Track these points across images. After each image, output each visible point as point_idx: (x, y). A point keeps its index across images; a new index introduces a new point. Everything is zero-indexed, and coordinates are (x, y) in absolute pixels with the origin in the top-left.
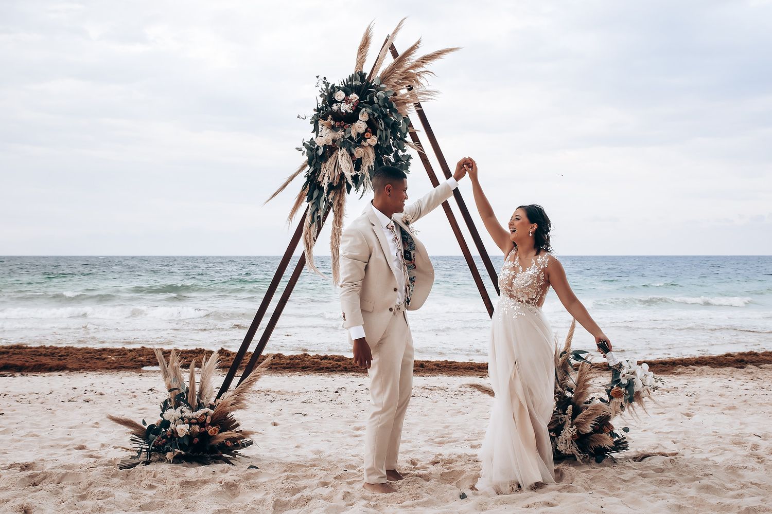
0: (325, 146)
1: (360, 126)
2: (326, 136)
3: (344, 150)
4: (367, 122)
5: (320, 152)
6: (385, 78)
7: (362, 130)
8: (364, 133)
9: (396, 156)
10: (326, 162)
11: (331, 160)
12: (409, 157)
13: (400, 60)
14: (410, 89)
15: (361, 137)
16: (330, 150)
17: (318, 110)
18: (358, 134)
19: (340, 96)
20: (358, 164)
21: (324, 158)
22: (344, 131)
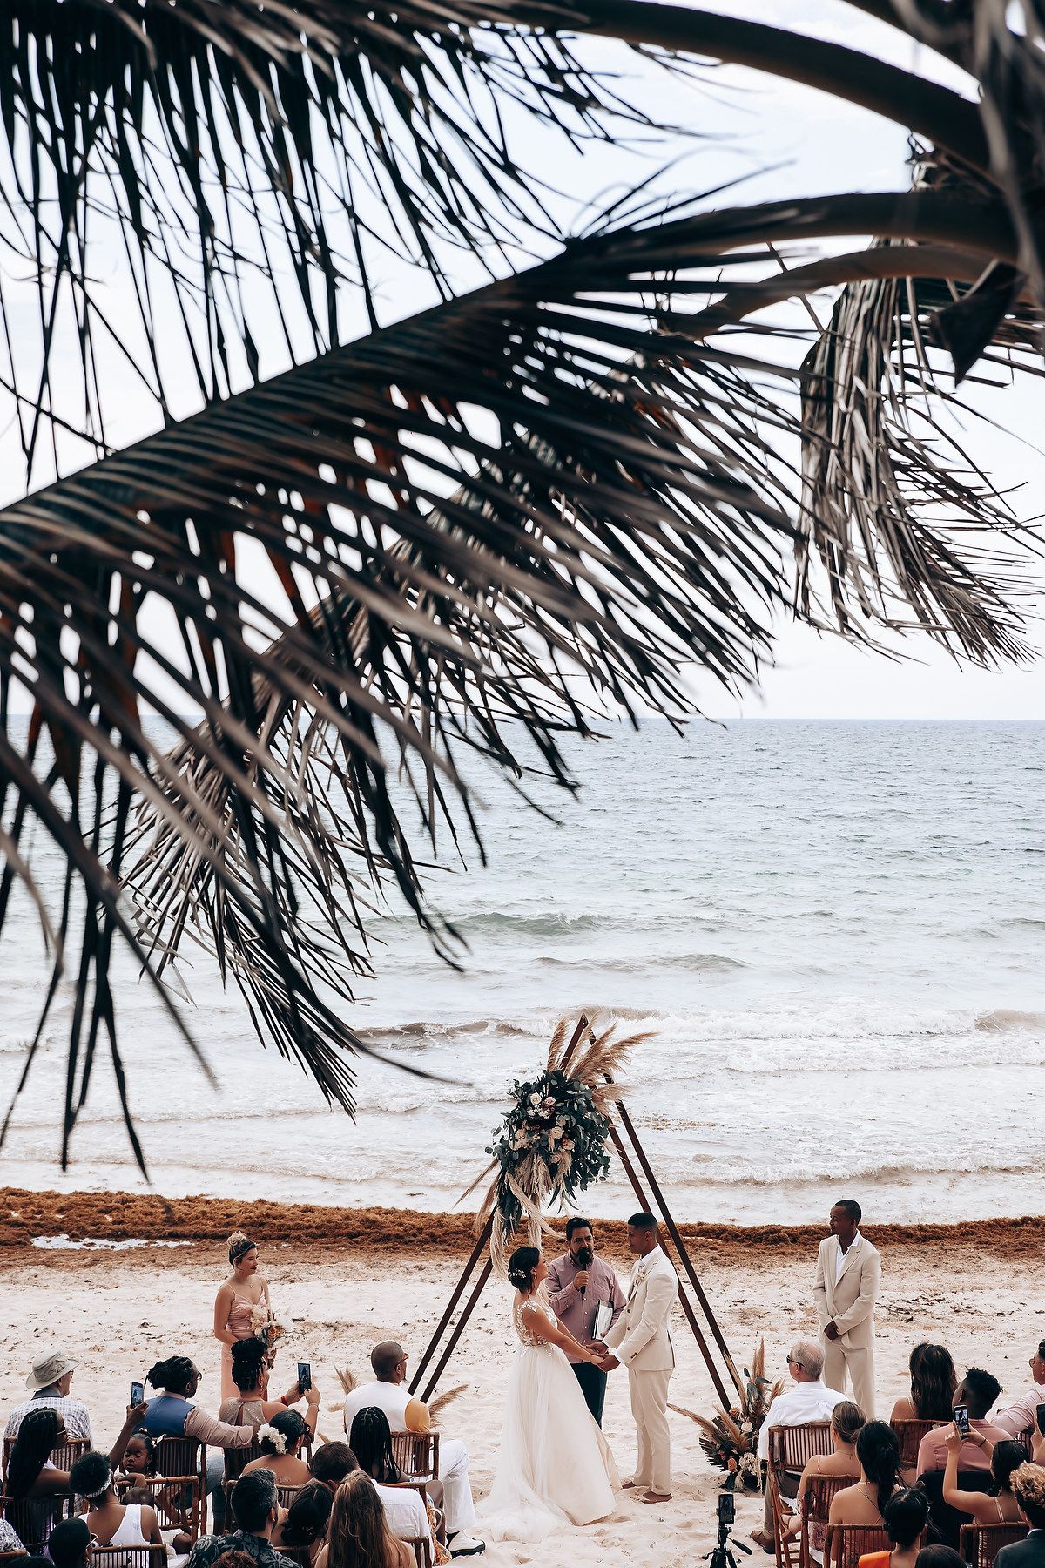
0: (519, 1150)
1: (557, 1132)
2: (521, 1140)
3: (540, 1157)
4: (565, 1127)
5: (516, 1157)
6: (579, 1070)
7: (559, 1136)
8: (561, 1139)
9: (594, 1157)
10: (519, 1166)
11: (525, 1164)
12: (608, 1159)
13: (596, 1044)
14: (609, 1080)
15: (558, 1142)
16: (523, 1152)
17: (513, 1114)
18: (556, 1141)
19: (536, 1098)
20: (553, 1170)
21: (518, 1163)
22: (540, 1135)
